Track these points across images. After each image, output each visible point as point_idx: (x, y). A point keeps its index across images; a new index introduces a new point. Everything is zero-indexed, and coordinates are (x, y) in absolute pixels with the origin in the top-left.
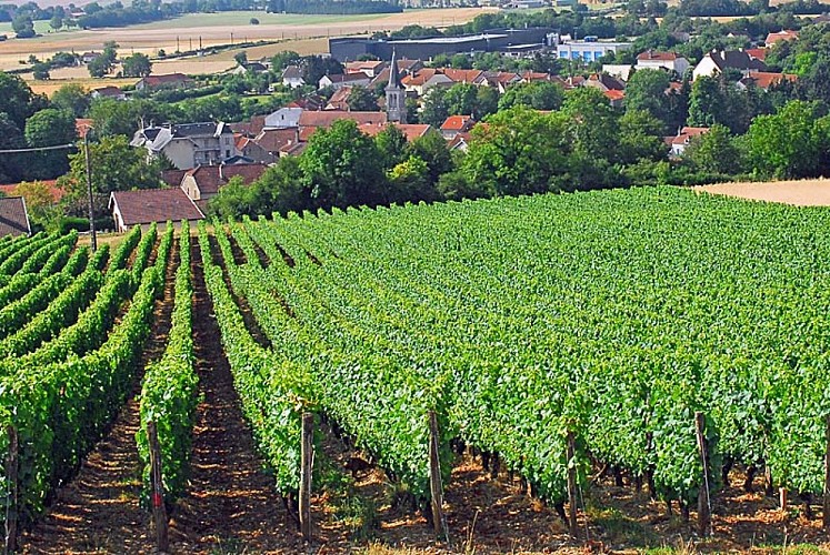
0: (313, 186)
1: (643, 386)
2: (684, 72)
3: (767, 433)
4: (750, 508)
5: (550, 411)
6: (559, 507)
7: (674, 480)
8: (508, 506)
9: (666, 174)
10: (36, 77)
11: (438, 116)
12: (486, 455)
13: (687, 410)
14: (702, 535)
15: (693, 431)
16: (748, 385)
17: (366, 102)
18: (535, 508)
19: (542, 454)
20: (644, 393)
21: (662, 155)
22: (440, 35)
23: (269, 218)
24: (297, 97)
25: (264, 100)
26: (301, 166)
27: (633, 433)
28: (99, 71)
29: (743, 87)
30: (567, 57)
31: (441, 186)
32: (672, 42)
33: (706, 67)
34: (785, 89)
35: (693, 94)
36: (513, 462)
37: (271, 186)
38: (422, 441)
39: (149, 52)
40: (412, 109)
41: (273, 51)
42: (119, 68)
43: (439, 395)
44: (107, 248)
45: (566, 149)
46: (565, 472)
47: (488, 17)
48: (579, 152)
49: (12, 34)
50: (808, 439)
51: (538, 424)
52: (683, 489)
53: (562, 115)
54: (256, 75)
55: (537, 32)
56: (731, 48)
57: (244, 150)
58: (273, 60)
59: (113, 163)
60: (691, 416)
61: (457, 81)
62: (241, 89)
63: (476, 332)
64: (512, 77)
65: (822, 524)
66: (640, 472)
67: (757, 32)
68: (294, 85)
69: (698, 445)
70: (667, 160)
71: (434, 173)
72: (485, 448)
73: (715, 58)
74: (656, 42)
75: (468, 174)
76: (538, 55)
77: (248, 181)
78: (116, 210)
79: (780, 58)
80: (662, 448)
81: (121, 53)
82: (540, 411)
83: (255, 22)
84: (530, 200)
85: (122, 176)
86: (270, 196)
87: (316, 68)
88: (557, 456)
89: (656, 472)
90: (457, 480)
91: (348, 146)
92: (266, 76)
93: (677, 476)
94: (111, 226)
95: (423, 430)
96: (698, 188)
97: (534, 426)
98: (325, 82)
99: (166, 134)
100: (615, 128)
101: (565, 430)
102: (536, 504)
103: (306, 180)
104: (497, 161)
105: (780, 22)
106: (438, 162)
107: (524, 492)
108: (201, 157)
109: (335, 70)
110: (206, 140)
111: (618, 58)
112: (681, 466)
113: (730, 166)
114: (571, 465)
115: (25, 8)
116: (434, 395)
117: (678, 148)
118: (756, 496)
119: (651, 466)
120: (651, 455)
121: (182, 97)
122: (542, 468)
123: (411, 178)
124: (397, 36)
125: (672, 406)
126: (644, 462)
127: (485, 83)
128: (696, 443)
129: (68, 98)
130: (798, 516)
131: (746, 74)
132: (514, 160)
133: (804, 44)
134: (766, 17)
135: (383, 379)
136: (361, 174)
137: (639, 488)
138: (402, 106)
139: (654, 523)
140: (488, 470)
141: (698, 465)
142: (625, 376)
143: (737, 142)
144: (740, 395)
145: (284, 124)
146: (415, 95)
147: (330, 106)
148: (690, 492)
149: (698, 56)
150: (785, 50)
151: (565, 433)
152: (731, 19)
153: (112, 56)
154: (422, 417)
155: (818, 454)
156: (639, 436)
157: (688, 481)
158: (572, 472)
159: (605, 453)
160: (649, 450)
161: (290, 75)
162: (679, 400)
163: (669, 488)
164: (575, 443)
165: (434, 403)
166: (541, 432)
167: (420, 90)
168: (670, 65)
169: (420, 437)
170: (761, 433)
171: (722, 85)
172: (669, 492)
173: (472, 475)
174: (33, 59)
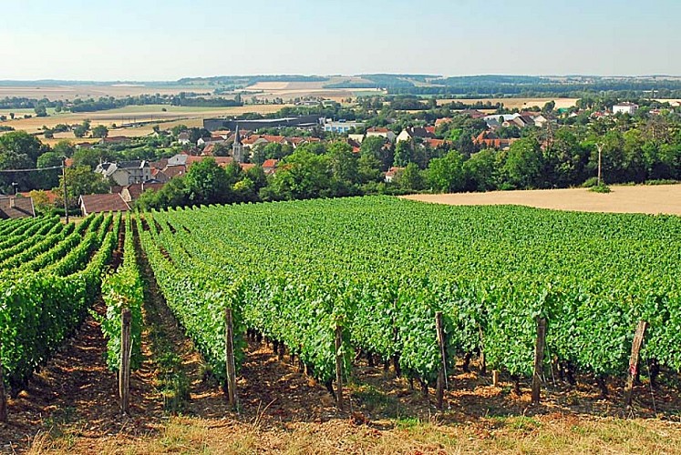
0: (191, 193)
1: (392, 293)
2: (391, 138)
3: (482, 329)
4: (470, 384)
5: (323, 309)
6: (329, 385)
7: (418, 365)
8: (290, 382)
9: (383, 190)
10: (46, 137)
11: (261, 159)
12: (276, 343)
13: (429, 310)
14: (440, 407)
15: (434, 327)
16: (467, 294)
17: (223, 152)
18: (311, 384)
19: (315, 344)
20: (393, 298)
21: (382, 179)
22: (263, 118)
23: (166, 210)
24: (186, 149)
25: (168, 150)
26: (185, 183)
27: (383, 329)
28: (80, 134)
29: (423, 146)
30: (330, 130)
31: (261, 194)
32: (385, 123)
33: (404, 136)
34: (446, 148)
35: (396, 150)
36: (294, 349)
37: (167, 193)
38: (220, 333)
39: (107, 124)
40: (247, 156)
41: (173, 125)
42: (91, 133)
43: (235, 296)
44: (74, 224)
45: (330, 175)
46: (334, 358)
47: (288, 109)
48: (336, 178)
49: (34, 115)
50: (520, 334)
51: (313, 321)
52: (425, 372)
53: (327, 156)
54: (163, 137)
55: (314, 117)
56: (417, 126)
57: (156, 176)
58: (173, 130)
59: (83, 181)
60: (433, 315)
61: (271, 141)
62: (156, 144)
63: (275, 266)
64: (300, 140)
65: (530, 399)
66: (388, 357)
67: (431, 118)
68: (184, 143)
69: (438, 338)
70: (383, 182)
71: (257, 187)
72: (275, 338)
73: (408, 131)
74: (377, 123)
75: (276, 188)
76: (314, 129)
77: (155, 191)
78: (83, 206)
79: (443, 132)
80: (407, 339)
81: (93, 124)
82: (315, 310)
83: (165, 110)
84: (309, 202)
85: (88, 186)
86: (166, 198)
87: (196, 134)
88: (328, 345)
89: (401, 358)
90: (255, 360)
91: (211, 172)
92: (169, 138)
93: (420, 361)
94: (80, 214)
95: (221, 324)
96: (400, 197)
97: (310, 321)
98: (201, 141)
99: (113, 166)
100: (356, 164)
101: (335, 325)
102: (311, 381)
103: (187, 190)
104: (291, 181)
105: (443, 114)
106: (260, 181)
107: (302, 371)
108: (132, 179)
109: (207, 135)
110: (135, 170)
111: (357, 131)
112: (423, 354)
113: (418, 185)
114: (339, 353)
115: (42, 101)
116: (230, 296)
117: (389, 178)
118: (472, 375)
119: (396, 353)
120: (397, 345)
121: (123, 148)
122: (316, 354)
123: (244, 189)
124: (239, 118)
125: (416, 307)
126: (392, 350)
127: (286, 143)
128: (436, 336)
129: (62, 147)
130: (510, 392)
131: (425, 140)
132: (301, 181)
133: (455, 125)
134: (436, 111)
135: (199, 286)
136: (218, 187)
137: (386, 368)
138: (241, 154)
139: (400, 396)
140: (277, 353)
141: (437, 353)
142: (378, 286)
143: (422, 173)
144: (461, 301)
145: (178, 163)
146: (248, 149)
147: (203, 154)
148: (431, 374)
149: (399, 130)
150: (446, 128)
151: (334, 327)
152: (416, 111)
153: (87, 127)
154: (220, 314)
155: (528, 346)
156: (388, 330)
157: (429, 366)
158: (339, 358)
159: (360, 343)
160: (395, 341)
161: (182, 138)
162: (423, 303)
163: (411, 370)
164: (342, 334)
165: (230, 301)
166: (315, 326)
167: (251, 146)
168: (385, 135)
169: (219, 329)
170: (477, 330)
171: (412, 145)
172: (412, 373)
173: (266, 357)
174: (45, 128)
